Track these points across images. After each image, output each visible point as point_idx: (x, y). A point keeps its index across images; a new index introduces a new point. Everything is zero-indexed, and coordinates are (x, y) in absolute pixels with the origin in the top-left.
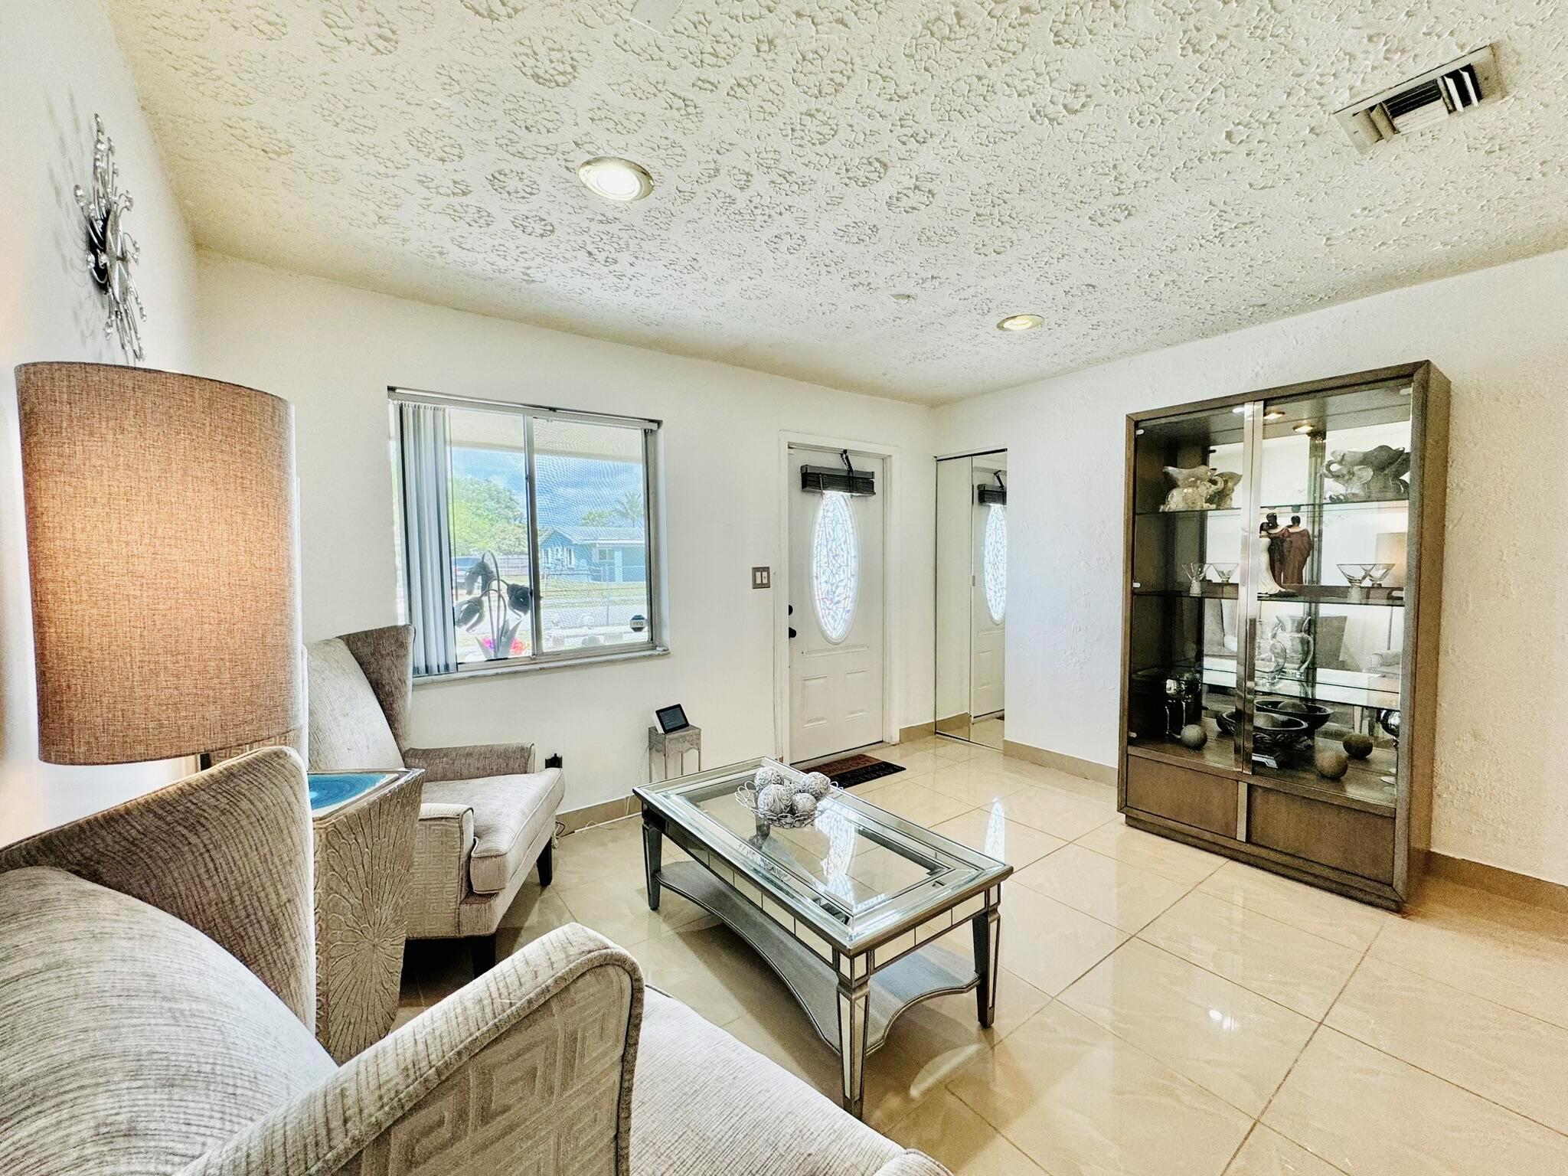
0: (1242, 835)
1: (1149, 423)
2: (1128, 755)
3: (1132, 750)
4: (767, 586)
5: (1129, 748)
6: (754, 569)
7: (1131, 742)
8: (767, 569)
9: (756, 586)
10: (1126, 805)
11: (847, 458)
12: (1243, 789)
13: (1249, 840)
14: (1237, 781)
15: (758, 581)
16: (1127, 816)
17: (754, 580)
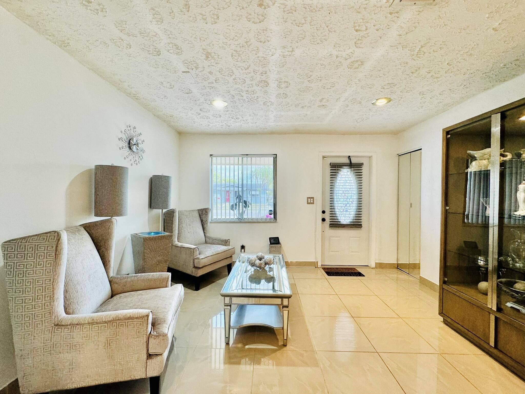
0: (492, 343)
1: (452, 132)
2: (443, 289)
3: (445, 287)
4: (313, 203)
5: (444, 285)
6: (307, 198)
7: (445, 282)
8: (313, 198)
9: (308, 203)
10: (442, 313)
11: (350, 159)
12: (492, 318)
13: (496, 346)
14: (490, 313)
15: (309, 202)
16: (444, 319)
17: (308, 201)
